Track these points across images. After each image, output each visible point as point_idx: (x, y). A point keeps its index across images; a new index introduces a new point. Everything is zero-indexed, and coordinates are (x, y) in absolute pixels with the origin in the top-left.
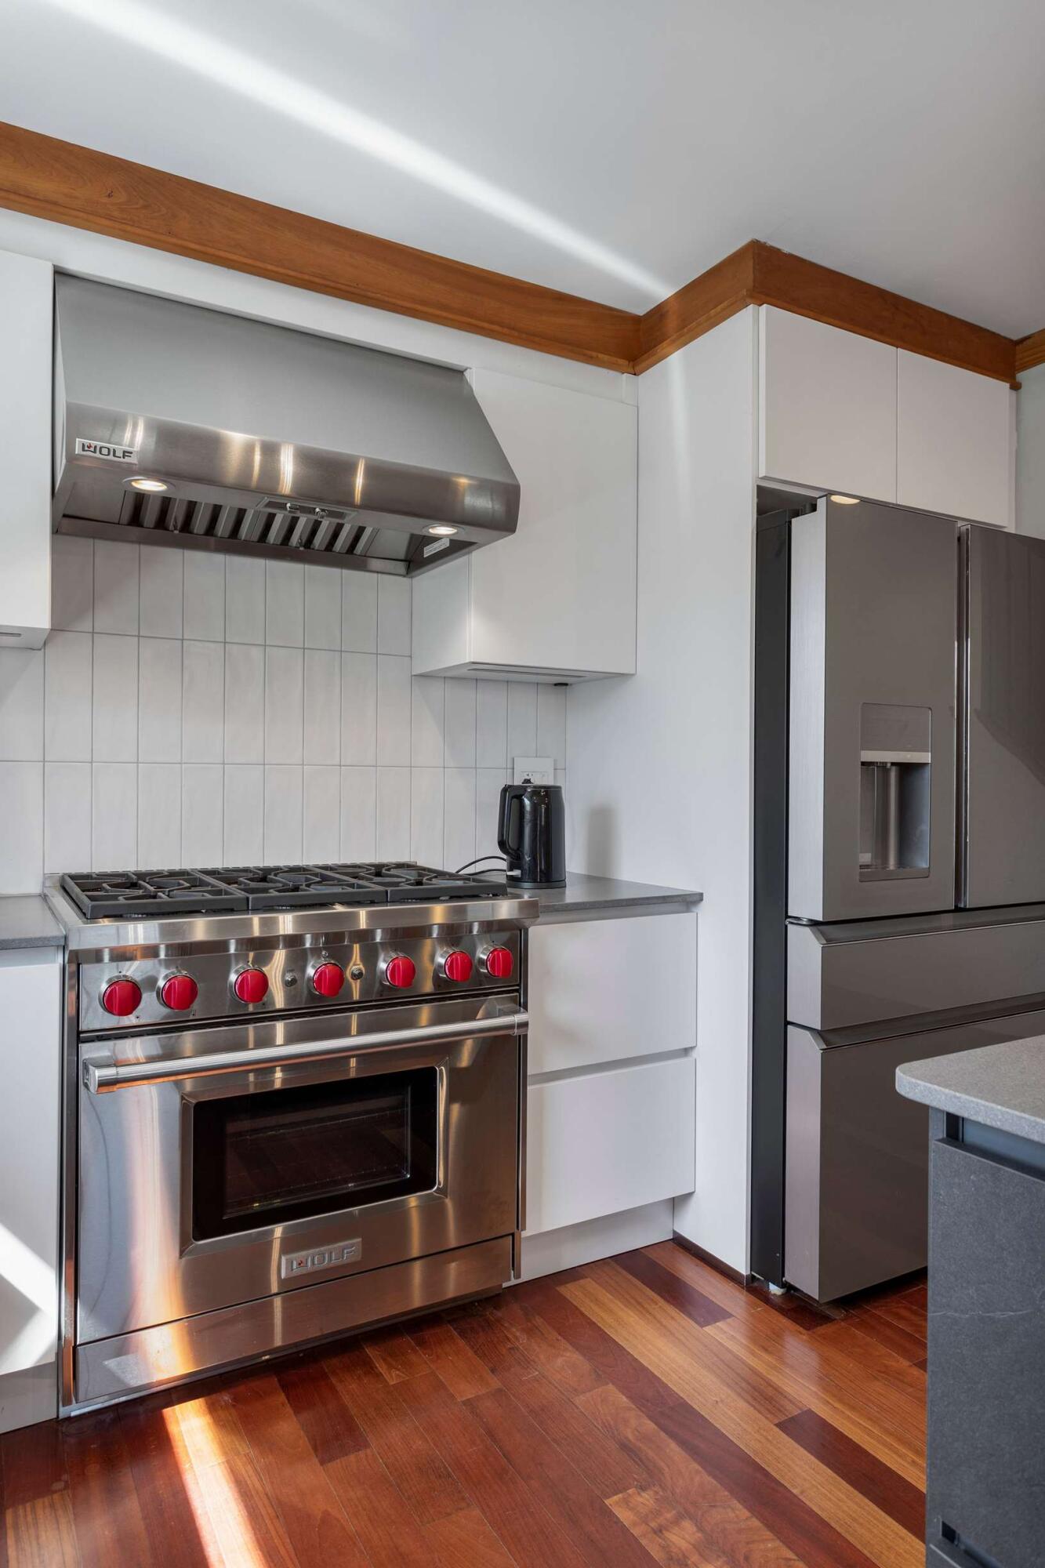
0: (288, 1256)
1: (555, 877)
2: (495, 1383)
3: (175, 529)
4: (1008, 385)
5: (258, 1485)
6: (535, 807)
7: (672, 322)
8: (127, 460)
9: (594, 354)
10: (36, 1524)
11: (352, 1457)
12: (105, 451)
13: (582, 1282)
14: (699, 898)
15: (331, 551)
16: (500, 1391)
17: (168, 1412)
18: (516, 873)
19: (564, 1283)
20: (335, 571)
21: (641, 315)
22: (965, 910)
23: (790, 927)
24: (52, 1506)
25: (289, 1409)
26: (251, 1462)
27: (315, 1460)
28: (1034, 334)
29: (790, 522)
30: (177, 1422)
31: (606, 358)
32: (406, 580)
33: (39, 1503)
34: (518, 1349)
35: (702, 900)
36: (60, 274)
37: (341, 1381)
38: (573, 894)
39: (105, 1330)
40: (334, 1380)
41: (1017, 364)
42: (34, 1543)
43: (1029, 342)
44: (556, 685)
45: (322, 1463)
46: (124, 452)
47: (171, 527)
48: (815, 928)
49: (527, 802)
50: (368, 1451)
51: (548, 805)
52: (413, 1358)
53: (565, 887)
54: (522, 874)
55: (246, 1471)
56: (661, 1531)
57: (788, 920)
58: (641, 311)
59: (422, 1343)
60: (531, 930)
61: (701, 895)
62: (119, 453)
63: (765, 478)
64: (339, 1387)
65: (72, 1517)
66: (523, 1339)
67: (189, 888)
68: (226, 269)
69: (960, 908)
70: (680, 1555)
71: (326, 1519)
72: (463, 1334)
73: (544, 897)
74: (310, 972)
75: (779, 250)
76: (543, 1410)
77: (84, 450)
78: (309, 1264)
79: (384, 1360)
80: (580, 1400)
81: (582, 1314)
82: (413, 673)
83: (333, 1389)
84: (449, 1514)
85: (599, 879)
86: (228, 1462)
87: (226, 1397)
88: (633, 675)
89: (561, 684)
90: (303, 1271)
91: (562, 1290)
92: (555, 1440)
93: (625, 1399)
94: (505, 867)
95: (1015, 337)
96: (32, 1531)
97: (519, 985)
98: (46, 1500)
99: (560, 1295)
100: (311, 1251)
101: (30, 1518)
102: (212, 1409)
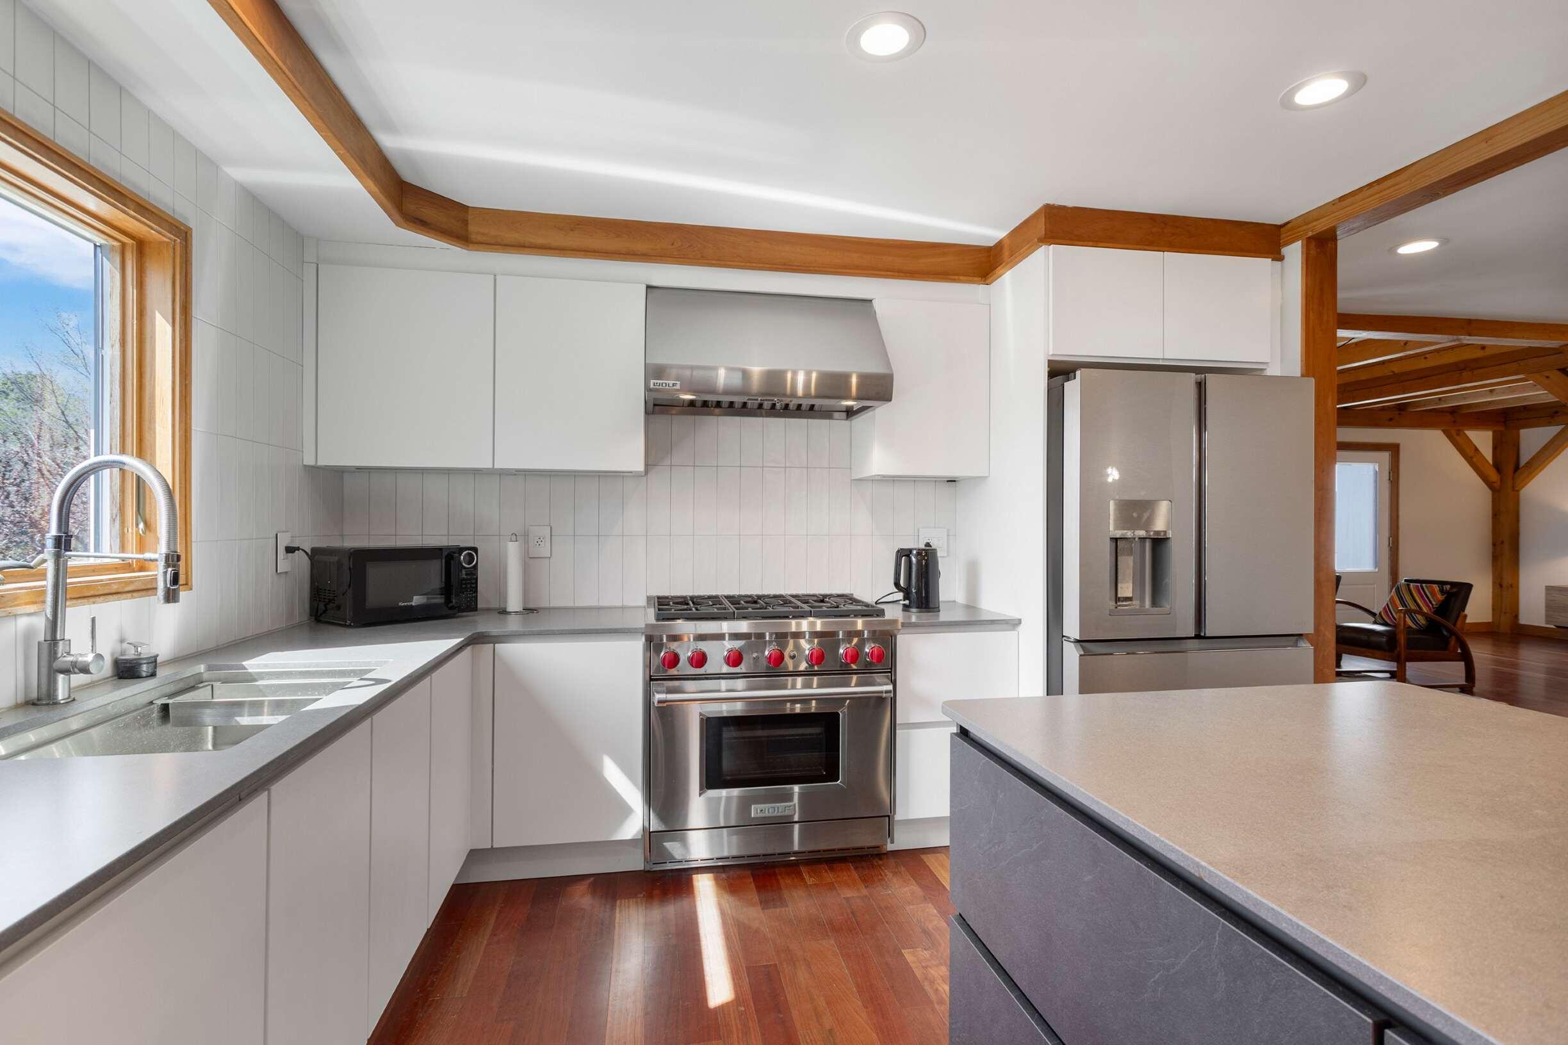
0: (755, 806)
1: (931, 605)
2: (865, 892)
3: (712, 407)
4: (1270, 259)
5: (729, 912)
6: (919, 562)
7: (1006, 253)
8: (675, 387)
9: (956, 277)
10: (629, 907)
11: (778, 910)
12: (664, 385)
13: (938, 855)
14: (1019, 621)
15: (800, 409)
16: (866, 896)
17: (695, 876)
18: (907, 602)
19: (924, 853)
20: (804, 421)
21: (992, 245)
22: (1205, 638)
23: (1064, 642)
24: (637, 902)
25: (753, 886)
26: (728, 902)
27: (759, 908)
28: (1292, 220)
29: (1063, 384)
30: (698, 881)
31: (965, 278)
32: (847, 422)
33: (631, 900)
34: (885, 880)
35: (1020, 623)
36: (649, 287)
37: (783, 878)
38: (944, 616)
39: (664, 826)
40: (779, 877)
41: (1281, 241)
42: (627, 912)
43: (1289, 225)
44: (948, 481)
45: (763, 909)
46: (673, 384)
47: (710, 406)
48: (1078, 644)
49: (914, 559)
50: (787, 909)
51: (926, 560)
52: (825, 874)
53: (939, 611)
54: (910, 603)
55: (726, 906)
56: (926, 968)
57: (1064, 638)
58: (991, 244)
59: (832, 869)
60: (898, 637)
61: (1020, 620)
62: (671, 385)
63: (1053, 355)
64: (781, 881)
65: (644, 908)
66: (890, 875)
67: (711, 606)
68: (732, 269)
69: (1202, 636)
70: (932, 979)
71: (757, 931)
72: (856, 868)
73: (926, 617)
74: (767, 653)
75: (1065, 206)
76: (886, 909)
77: (654, 385)
78: (766, 812)
79: (809, 873)
80: (909, 908)
81: (930, 870)
82: (852, 478)
83: (778, 881)
84: (818, 940)
85: (971, 607)
86: (718, 900)
87: (724, 876)
88: (986, 477)
89: (952, 481)
90: (763, 815)
91: (924, 857)
92: (887, 922)
93: (935, 911)
94: (901, 598)
95: (1279, 223)
96: (627, 910)
97: (891, 669)
98: (634, 900)
99: (922, 860)
100: (767, 805)
101: (627, 905)
102: (716, 879)
